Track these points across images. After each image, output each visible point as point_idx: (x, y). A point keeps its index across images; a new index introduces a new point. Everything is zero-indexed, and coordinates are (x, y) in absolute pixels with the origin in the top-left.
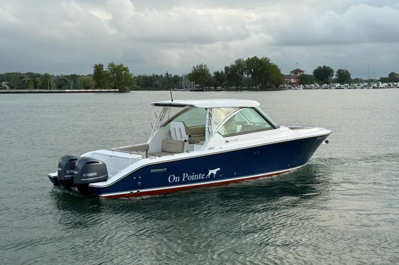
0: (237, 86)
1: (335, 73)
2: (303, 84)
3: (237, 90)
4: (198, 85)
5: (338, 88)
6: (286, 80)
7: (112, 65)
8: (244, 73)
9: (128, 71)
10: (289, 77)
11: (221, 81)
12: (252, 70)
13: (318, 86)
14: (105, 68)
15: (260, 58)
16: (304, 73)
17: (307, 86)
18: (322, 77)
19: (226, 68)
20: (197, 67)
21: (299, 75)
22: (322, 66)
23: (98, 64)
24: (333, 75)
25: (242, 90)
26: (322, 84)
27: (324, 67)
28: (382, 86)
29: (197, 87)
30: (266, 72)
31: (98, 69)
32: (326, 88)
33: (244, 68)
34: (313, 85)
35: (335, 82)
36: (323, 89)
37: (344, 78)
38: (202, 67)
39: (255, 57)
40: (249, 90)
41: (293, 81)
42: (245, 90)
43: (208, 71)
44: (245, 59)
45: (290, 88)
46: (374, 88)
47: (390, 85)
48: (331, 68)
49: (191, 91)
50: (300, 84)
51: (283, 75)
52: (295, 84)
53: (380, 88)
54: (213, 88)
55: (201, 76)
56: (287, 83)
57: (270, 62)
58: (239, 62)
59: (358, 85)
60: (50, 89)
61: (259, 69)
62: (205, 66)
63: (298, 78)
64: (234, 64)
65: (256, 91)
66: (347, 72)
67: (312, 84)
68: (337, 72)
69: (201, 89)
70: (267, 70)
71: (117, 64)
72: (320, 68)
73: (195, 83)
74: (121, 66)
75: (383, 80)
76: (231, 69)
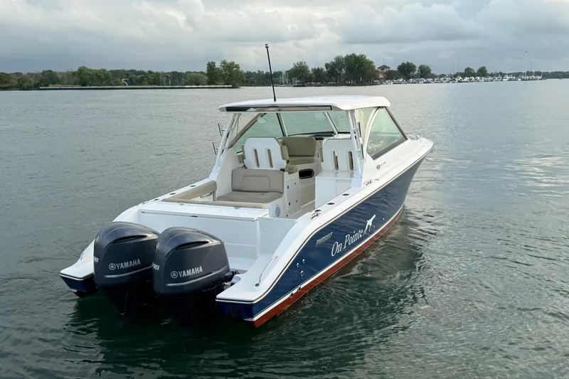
1: (417, 69)
7: (224, 62)
9: (238, 68)
14: (218, 65)
15: (357, 54)
16: (390, 69)
18: (406, 72)
20: (297, 64)
21: (385, 71)
22: (405, 62)
23: (210, 61)
24: (415, 71)
27: (408, 63)
29: (298, 83)
31: (211, 66)
37: (425, 74)
38: (302, 64)
39: (353, 54)
41: (380, 76)
44: (344, 56)
48: (414, 64)
50: (387, 79)
52: (382, 79)
58: (338, 59)
60: (162, 85)
63: (385, 73)
64: (333, 61)
66: (428, 68)
68: (419, 68)
71: (229, 61)
72: (403, 64)
74: (233, 63)
76: (331, 65)
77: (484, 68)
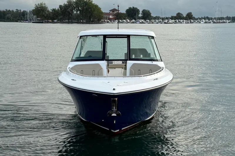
0: (69, 20)
1: (141, 12)
2: (118, 19)
3: (69, 23)
4: (39, 19)
5: (141, 23)
6: (106, 16)
8: (74, 11)
10: (109, 14)
11: (57, 16)
12: (80, 8)
13: (128, 21)
16: (119, 12)
17: (121, 21)
18: (132, 15)
19: (60, 6)
20: (38, 5)
21: (115, 12)
22: (132, 7)
24: (139, 14)
25: (72, 23)
26: (131, 20)
27: (133, 7)
28: (170, 22)
29: (38, 20)
30: (90, 10)
32: (133, 23)
33: (74, 6)
34: (125, 21)
35: (140, 18)
36: (131, 23)
37: (147, 16)
38: (42, 5)
40: (78, 23)
41: (111, 17)
42: (75, 23)
43: (46, 8)
45: (108, 22)
46: (165, 23)
47: (176, 22)
48: (138, 9)
49: (33, 22)
50: (116, 19)
51: (102, 13)
52: (112, 19)
53: (169, 23)
54: (50, 21)
55: (42, 12)
56: (107, 18)
57: (93, 3)
58: (69, 2)
59: (155, 21)
61: (85, 8)
62: (44, 4)
63: (115, 15)
64: (66, 3)
65: (83, 23)
66: (149, 11)
67: (124, 19)
68: (142, 11)
69: (42, 21)
70: (90, 8)
72: (130, 8)
73: (37, 17)
75: (172, 18)
76: (64, 7)
77: (191, 13)
